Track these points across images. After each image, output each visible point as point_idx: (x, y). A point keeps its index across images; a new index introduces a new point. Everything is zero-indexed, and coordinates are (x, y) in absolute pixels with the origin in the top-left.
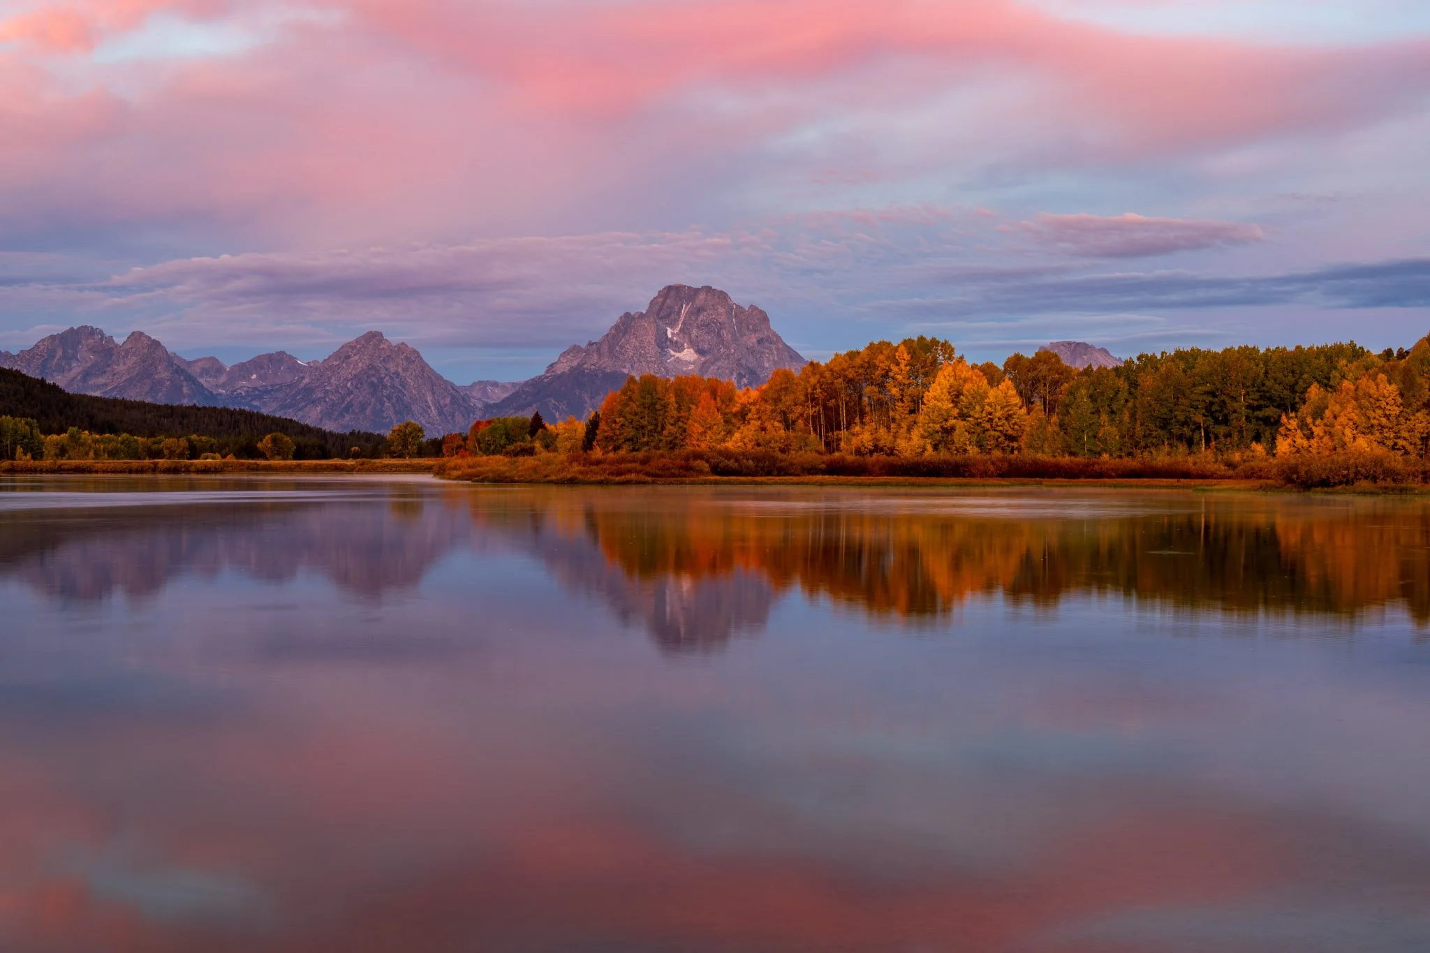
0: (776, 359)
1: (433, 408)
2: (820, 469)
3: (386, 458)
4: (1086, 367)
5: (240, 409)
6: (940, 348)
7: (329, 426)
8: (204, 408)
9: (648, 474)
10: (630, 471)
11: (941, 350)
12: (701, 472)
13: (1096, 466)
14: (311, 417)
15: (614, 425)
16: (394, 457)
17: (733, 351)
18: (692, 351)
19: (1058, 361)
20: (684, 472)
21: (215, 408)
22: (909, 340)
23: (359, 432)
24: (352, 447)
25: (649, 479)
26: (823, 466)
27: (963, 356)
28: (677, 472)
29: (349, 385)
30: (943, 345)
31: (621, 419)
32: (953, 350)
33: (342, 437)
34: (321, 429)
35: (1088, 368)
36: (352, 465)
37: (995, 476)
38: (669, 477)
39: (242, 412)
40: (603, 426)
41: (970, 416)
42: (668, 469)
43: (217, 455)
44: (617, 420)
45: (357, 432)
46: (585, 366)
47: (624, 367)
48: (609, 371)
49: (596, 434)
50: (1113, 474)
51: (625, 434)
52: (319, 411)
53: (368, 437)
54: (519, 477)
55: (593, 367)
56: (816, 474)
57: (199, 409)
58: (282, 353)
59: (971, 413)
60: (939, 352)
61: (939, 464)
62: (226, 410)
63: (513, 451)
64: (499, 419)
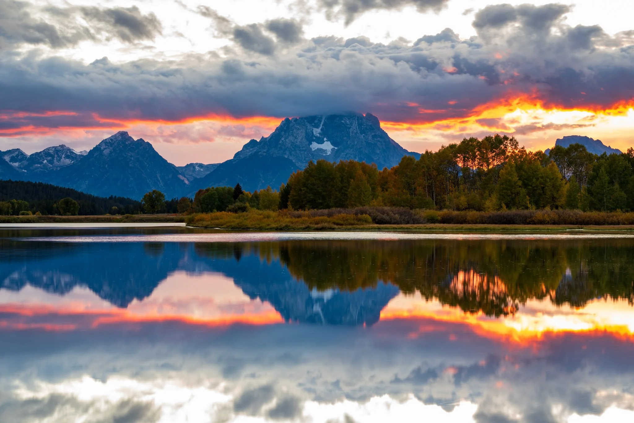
0: (384, 148)
1: (161, 181)
2: (437, 220)
3: (141, 213)
4: (602, 153)
5: (39, 182)
6: (509, 142)
7: (94, 193)
8: (16, 182)
9: (334, 223)
10: (322, 221)
11: (510, 143)
12: (366, 222)
13: (614, 217)
14: (82, 187)
15: (300, 192)
16: (146, 213)
17: (356, 143)
18: (329, 143)
19: (584, 150)
20: (357, 222)
21: (23, 182)
22: (489, 137)
23: (115, 197)
24: (113, 206)
25: (336, 226)
26: (439, 218)
27: (524, 147)
28: (352, 222)
29: (106, 166)
30: (511, 140)
31: (305, 188)
32: (517, 143)
33: (104, 200)
34: (91, 195)
35: (604, 154)
36: (120, 218)
37: (550, 224)
38: (348, 225)
39: (40, 184)
40: (292, 192)
41: (529, 185)
42: (347, 220)
43: (30, 212)
44: (302, 188)
45: (114, 196)
46: (260, 153)
47: (285, 154)
48: (275, 156)
49: (288, 198)
50: (626, 222)
51: (307, 198)
52: (87, 184)
53: (121, 200)
54: (251, 226)
55: (265, 154)
56: (434, 223)
57: (13, 183)
58: (62, 146)
59: (530, 183)
60: (509, 144)
61: (514, 216)
62: (29, 183)
63: (233, 208)
64: (213, 188)
